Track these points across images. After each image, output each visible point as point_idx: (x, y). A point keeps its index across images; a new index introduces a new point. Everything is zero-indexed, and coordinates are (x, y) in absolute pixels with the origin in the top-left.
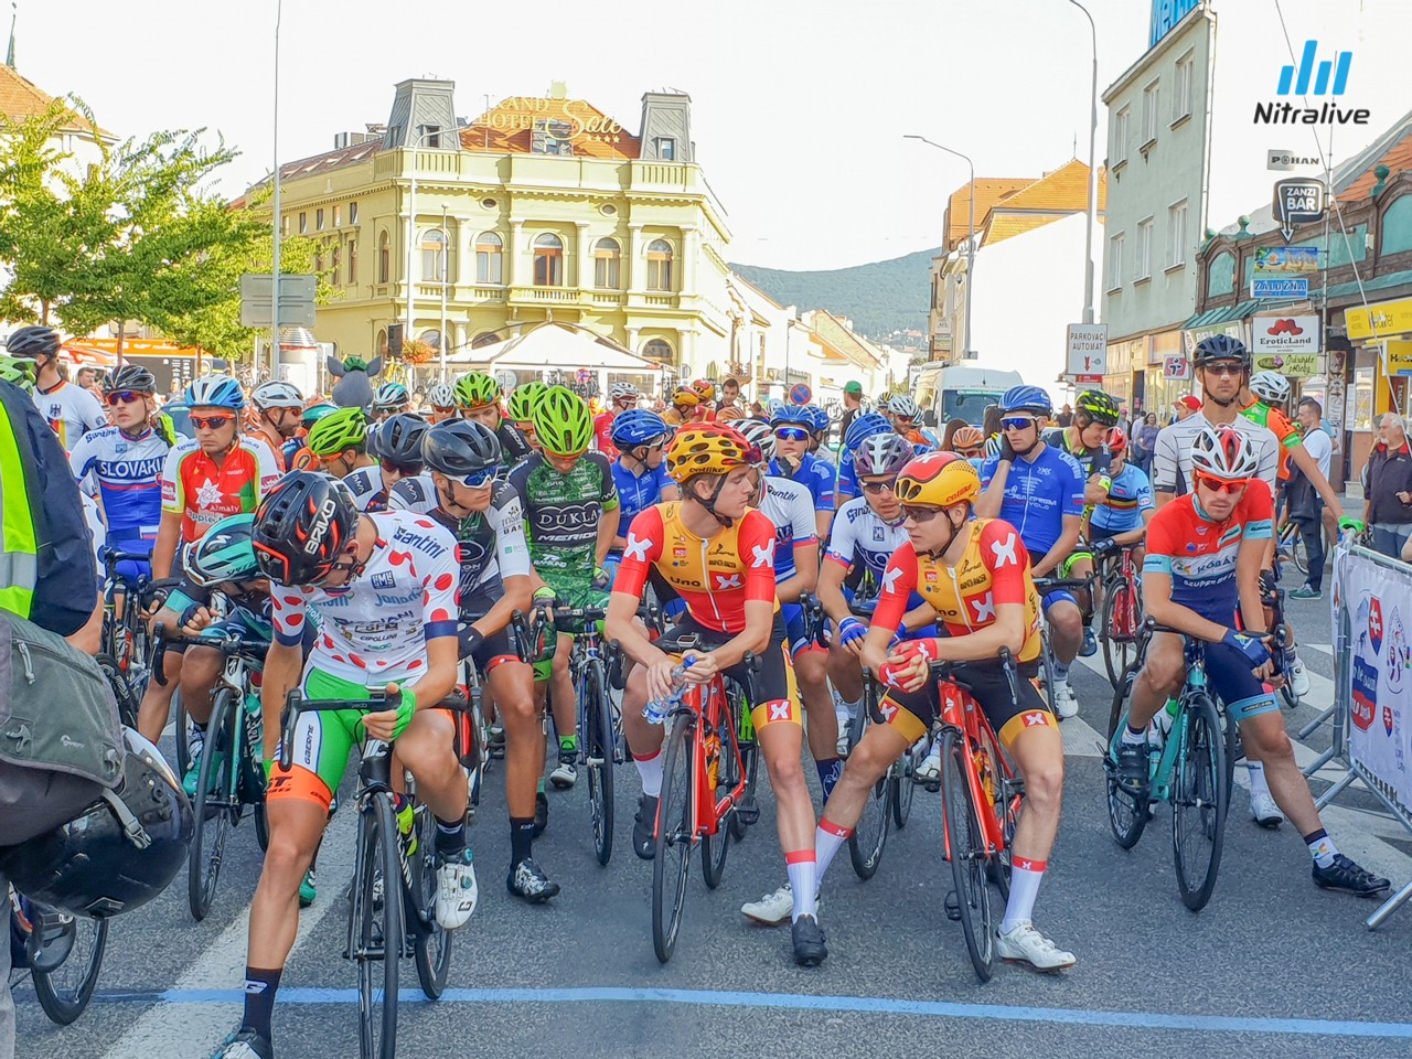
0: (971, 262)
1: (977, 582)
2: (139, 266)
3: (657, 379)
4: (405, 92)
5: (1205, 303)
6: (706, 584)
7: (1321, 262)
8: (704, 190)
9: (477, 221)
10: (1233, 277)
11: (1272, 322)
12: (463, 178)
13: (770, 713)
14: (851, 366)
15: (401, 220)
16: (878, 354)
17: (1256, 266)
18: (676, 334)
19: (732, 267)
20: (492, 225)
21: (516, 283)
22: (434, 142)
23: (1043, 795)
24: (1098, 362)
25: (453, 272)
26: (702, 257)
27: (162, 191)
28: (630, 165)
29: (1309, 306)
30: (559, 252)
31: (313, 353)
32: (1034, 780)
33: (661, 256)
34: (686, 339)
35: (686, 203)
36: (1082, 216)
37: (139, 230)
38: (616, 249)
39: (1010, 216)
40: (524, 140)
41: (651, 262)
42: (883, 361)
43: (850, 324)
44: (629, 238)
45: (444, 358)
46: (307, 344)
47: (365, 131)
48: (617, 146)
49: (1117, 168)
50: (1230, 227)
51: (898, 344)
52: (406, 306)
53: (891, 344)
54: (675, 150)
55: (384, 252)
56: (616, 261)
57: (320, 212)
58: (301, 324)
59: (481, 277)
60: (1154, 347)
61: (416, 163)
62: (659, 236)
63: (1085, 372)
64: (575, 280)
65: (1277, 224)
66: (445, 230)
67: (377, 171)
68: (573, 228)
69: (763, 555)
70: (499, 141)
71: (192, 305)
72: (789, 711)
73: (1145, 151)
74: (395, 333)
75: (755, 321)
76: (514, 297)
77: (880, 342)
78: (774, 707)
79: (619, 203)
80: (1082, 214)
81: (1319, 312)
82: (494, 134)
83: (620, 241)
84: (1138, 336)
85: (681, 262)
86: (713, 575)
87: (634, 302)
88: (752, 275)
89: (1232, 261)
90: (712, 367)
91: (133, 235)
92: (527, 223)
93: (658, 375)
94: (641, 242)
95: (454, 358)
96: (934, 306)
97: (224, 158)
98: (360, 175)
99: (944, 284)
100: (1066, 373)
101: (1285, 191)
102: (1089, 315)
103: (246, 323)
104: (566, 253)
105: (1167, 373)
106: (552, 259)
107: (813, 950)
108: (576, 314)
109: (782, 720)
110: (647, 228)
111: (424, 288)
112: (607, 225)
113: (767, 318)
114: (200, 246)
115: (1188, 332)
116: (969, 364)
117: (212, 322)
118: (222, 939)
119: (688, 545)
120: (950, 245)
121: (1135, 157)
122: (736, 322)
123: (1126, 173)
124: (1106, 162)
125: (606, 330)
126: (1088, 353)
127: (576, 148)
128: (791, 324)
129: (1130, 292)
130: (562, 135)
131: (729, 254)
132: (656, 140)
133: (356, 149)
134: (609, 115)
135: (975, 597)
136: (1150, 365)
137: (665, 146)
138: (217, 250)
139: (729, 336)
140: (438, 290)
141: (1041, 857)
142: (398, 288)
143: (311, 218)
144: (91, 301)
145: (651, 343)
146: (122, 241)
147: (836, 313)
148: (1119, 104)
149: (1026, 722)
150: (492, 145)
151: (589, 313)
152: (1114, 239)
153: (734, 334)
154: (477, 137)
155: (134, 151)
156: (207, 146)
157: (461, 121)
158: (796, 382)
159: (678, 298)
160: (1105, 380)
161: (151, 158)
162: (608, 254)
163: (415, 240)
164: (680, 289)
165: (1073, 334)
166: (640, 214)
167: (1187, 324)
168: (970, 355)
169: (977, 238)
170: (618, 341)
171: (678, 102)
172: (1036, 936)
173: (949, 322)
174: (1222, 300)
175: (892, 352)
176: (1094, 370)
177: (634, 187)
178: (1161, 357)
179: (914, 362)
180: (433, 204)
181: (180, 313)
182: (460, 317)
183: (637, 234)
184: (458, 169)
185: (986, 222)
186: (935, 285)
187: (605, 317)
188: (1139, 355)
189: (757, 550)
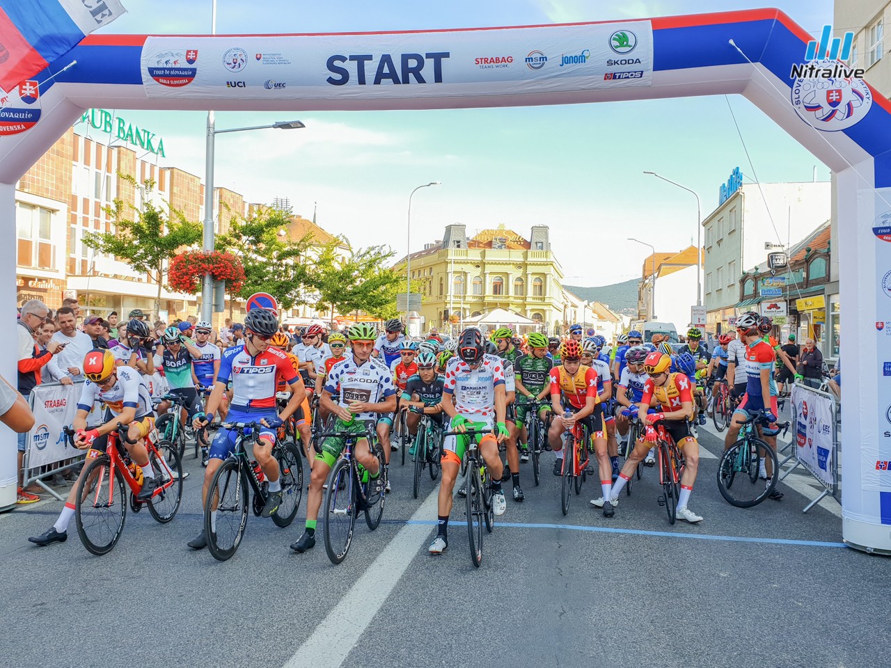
0: (654, 284)
1: (674, 393)
2: (363, 292)
3: (537, 327)
4: (449, 229)
5: (743, 298)
6: (575, 392)
7: (786, 282)
8: (553, 259)
9: (473, 272)
10: (753, 288)
11: (768, 305)
12: (468, 258)
13: (597, 435)
14: (608, 322)
15: (447, 273)
16: (618, 317)
17: (762, 284)
18: (544, 311)
19: (563, 286)
20: (478, 274)
21: (487, 294)
22: (459, 246)
23: (692, 464)
24: (703, 319)
25: (465, 292)
26: (553, 284)
27: (371, 266)
28: (527, 252)
29: (782, 299)
30: (502, 283)
31: (419, 320)
32: (689, 459)
33: (538, 283)
34: (547, 313)
35: (547, 264)
36: (696, 267)
37: (363, 279)
38: (522, 281)
39: (668, 267)
40: (490, 244)
41: (535, 286)
42: (620, 320)
43: (608, 306)
44: (527, 278)
45: (462, 321)
46: (416, 317)
47: (435, 243)
48: (522, 246)
49: (708, 249)
50: (752, 270)
51: (626, 313)
52: (450, 303)
53: (623, 313)
54: (544, 246)
55: (441, 284)
56: (522, 285)
57: (419, 271)
58: (416, 310)
59: (475, 293)
60: (724, 314)
61: (452, 253)
62: (538, 276)
63: (698, 323)
64: (507, 293)
65: (769, 269)
66: (462, 277)
67: (439, 257)
68: (507, 274)
69: (593, 382)
70: (481, 245)
71: (380, 304)
72: (603, 435)
73: (719, 243)
74: (446, 312)
75: (572, 306)
76: (486, 299)
77: (618, 313)
78: (598, 433)
79: (523, 265)
80: (695, 266)
81: (786, 301)
82: (479, 243)
83: (523, 279)
84: (718, 310)
85: (545, 285)
86: (577, 389)
87: (528, 300)
88: (571, 290)
89: (753, 282)
90: (557, 322)
91: (361, 281)
92: (491, 273)
93: (537, 326)
94: (531, 279)
95: (465, 321)
96: (640, 299)
97: (391, 254)
98: (434, 258)
99: (643, 292)
100: (691, 324)
101: (772, 257)
102: (699, 302)
103: (398, 310)
104: (504, 283)
105: (729, 324)
106: (500, 285)
107: (609, 512)
108: (508, 305)
109: (600, 437)
110: (533, 274)
111: (455, 297)
112: (519, 273)
113: (577, 305)
114: (384, 284)
115: (737, 309)
116: (655, 321)
117: (386, 310)
118: (422, 506)
119: (568, 379)
120: (645, 277)
121: (715, 245)
122: (565, 306)
123: (712, 251)
124: (704, 247)
125: (518, 310)
126: (700, 316)
127: (508, 246)
128: (586, 307)
129: (714, 294)
130: (503, 242)
131: (562, 282)
132: (536, 243)
133: (432, 249)
134: (519, 235)
135: (672, 398)
136: (723, 321)
137: (539, 245)
138: (388, 286)
139: (563, 311)
140: (460, 297)
141: (691, 485)
142: (446, 297)
143: (417, 273)
144: (348, 304)
145: (535, 314)
146: (358, 283)
147: (602, 302)
148: (708, 226)
149: (687, 440)
150: (479, 246)
151: (512, 304)
152: (708, 275)
153: (565, 310)
154: (473, 244)
155: (362, 253)
156: (386, 250)
157: (468, 239)
158: (588, 328)
159: (544, 298)
160: (706, 326)
161: (368, 256)
162: (519, 283)
163: (452, 279)
164: (545, 295)
165: (693, 309)
166: (530, 269)
167: (736, 306)
168: (654, 317)
169: (656, 275)
170: (523, 314)
171: (544, 229)
172: (689, 511)
173: (646, 305)
174: (749, 297)
175: (624, 316)
176: (702, 323)
177: (528, 259)
178: (727, 317)
179: (632, 320)
180: (458, 268)
181: (376, 307)
182: (468, 306)
183: (529, 276)
184: (467, 255)
185: (659, 269)
186: (640, 292)
187: (518, 305)
188: (719, 317)
189: (591, 381)
